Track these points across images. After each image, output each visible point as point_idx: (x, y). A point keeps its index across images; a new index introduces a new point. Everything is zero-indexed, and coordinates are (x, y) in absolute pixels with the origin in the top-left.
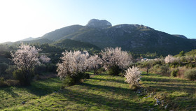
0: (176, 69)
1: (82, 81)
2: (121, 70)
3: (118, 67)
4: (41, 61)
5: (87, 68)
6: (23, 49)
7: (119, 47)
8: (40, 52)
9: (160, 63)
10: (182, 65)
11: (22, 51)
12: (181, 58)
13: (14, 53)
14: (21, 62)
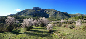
0: (65, 25)
1: (31, 29)
2: (45, 25)
3: (44, 24)
4: (16, 22)
5: (33, 25)
6: (9, 18)
7: (44, 17)
8: (15, 19)
9: (59, 23)
10: (67, 23)
11: (9, 19)
12: (66, 21)
13: (6, 20)
14: (9, 23)
